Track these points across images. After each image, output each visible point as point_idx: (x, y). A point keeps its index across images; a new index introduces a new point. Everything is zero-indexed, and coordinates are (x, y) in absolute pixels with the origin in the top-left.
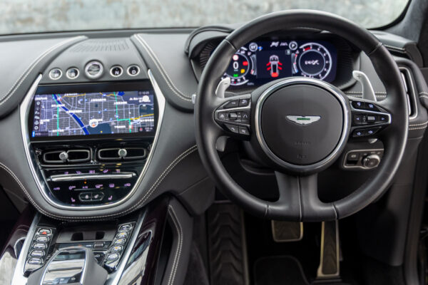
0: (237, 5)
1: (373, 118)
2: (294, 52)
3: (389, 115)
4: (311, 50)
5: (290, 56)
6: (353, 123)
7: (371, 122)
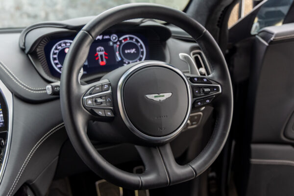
0: (18, 14)
1: (209, 90)
2: (115, 43)
3: (219, 86)
4: (129, 41)
5: (113, 47)
7: (207, 93)
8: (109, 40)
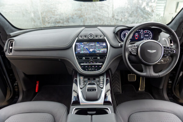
0: (113, 19)
1: (170, 51)
2: (142, 32)
3: (175, 50)
4: (147, 32)
5: (141, 34)
6: (164, 52)
8: (140, 31)
